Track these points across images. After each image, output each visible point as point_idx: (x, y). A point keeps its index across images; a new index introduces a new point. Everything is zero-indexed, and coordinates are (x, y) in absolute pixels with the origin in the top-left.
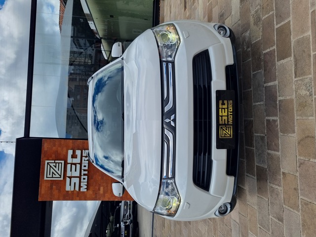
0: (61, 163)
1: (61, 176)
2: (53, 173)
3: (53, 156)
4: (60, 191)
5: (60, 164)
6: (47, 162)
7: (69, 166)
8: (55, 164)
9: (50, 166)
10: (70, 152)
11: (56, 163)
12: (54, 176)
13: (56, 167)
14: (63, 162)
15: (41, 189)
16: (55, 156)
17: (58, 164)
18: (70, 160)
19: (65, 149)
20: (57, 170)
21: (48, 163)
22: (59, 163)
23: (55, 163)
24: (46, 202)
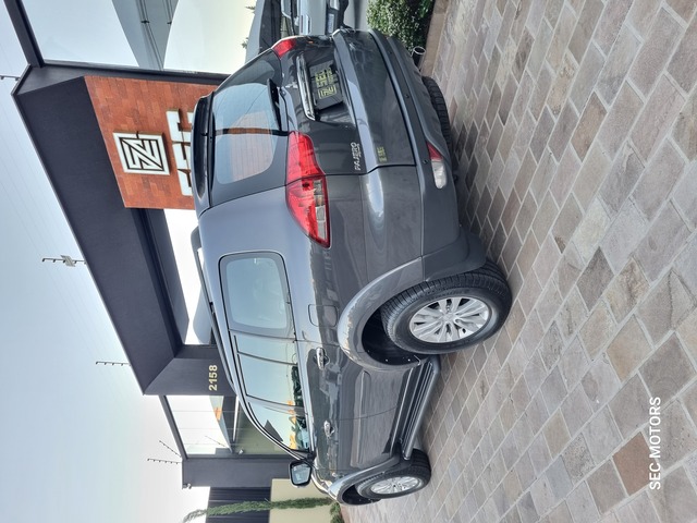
0: (157, 141)
1: (162, 167)
2: (141, 160)
3: (130, 120)
4: (167, 191)
5: (154, 143)
6: (116, 136)
7: (177, 149)
8: (140, 142)
9: (130, 146)
10: (173, 118)
11: (142, 140)
12: (145, 166)
13: (144, 148)
14: (160, 138)
15: (123, 186)
16: (135, 121)
17: (146, 143)
18: (175, 134)
19: (155, 105)
20: (150, 155)
21: (121, 139)
22: (150, 141)
23: (138, 138)
24: (143, 209)
